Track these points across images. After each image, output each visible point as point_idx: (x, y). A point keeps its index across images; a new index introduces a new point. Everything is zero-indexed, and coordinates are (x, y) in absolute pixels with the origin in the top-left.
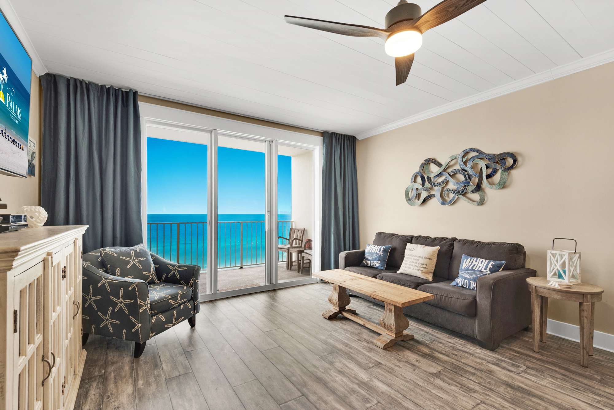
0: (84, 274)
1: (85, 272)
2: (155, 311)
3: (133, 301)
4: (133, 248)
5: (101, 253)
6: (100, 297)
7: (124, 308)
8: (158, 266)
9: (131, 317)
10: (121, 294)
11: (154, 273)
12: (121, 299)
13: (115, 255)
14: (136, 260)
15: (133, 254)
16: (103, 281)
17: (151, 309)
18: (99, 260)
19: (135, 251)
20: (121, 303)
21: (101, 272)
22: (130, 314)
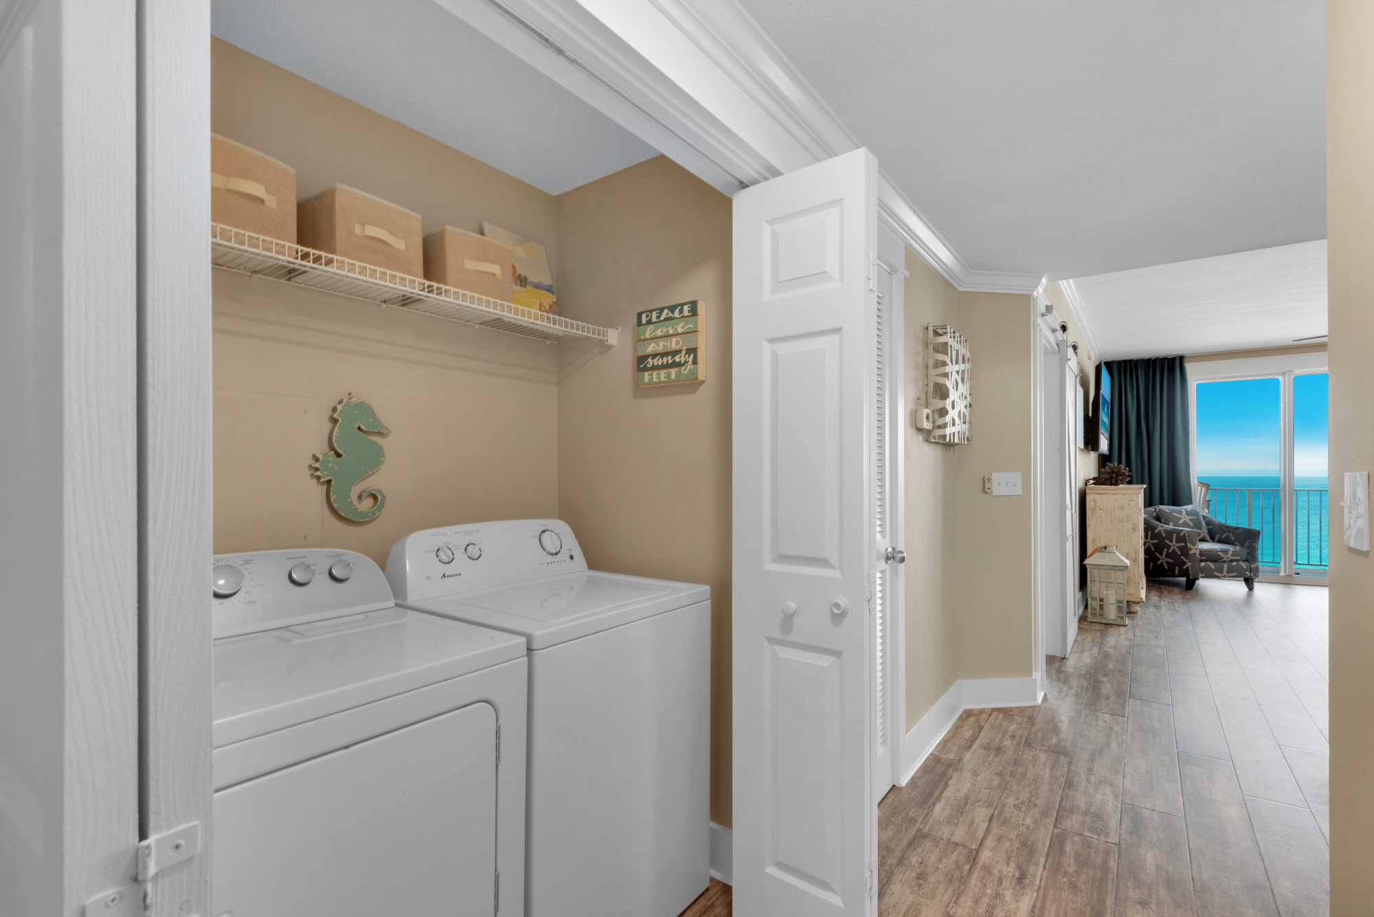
0: (1145, 523)
1: (1146, 522)
2: (1204, 558)
3: (1183, 544)
4: (1184, 507)
5: (1155, 509)
6: (1157, 541)
7: (1177, 549)
8: (1211, 527)
9: (1182, 557)
10: (1174, 539)
11: (1207, 531)
12: (1174, 543)
13: (1168, 511)
14: (1187, 517)
15: (1184, 512)
16: (1159, 528)
17: (1200, 554)
18: (1155, 514)
19: (1186, 510)
20: (1174, 545)
21: (1157, 523)
22: (1182, 554)
